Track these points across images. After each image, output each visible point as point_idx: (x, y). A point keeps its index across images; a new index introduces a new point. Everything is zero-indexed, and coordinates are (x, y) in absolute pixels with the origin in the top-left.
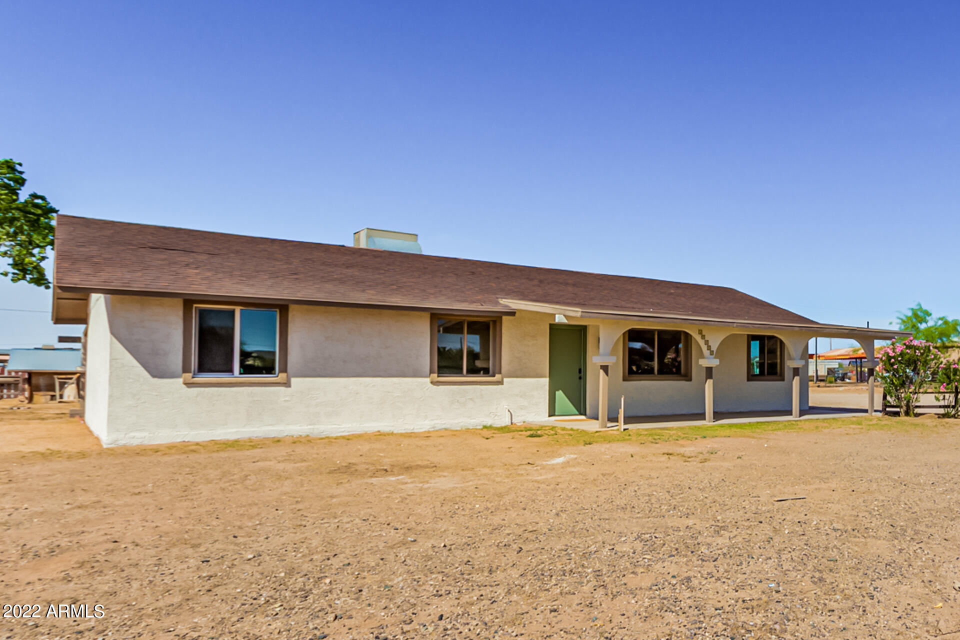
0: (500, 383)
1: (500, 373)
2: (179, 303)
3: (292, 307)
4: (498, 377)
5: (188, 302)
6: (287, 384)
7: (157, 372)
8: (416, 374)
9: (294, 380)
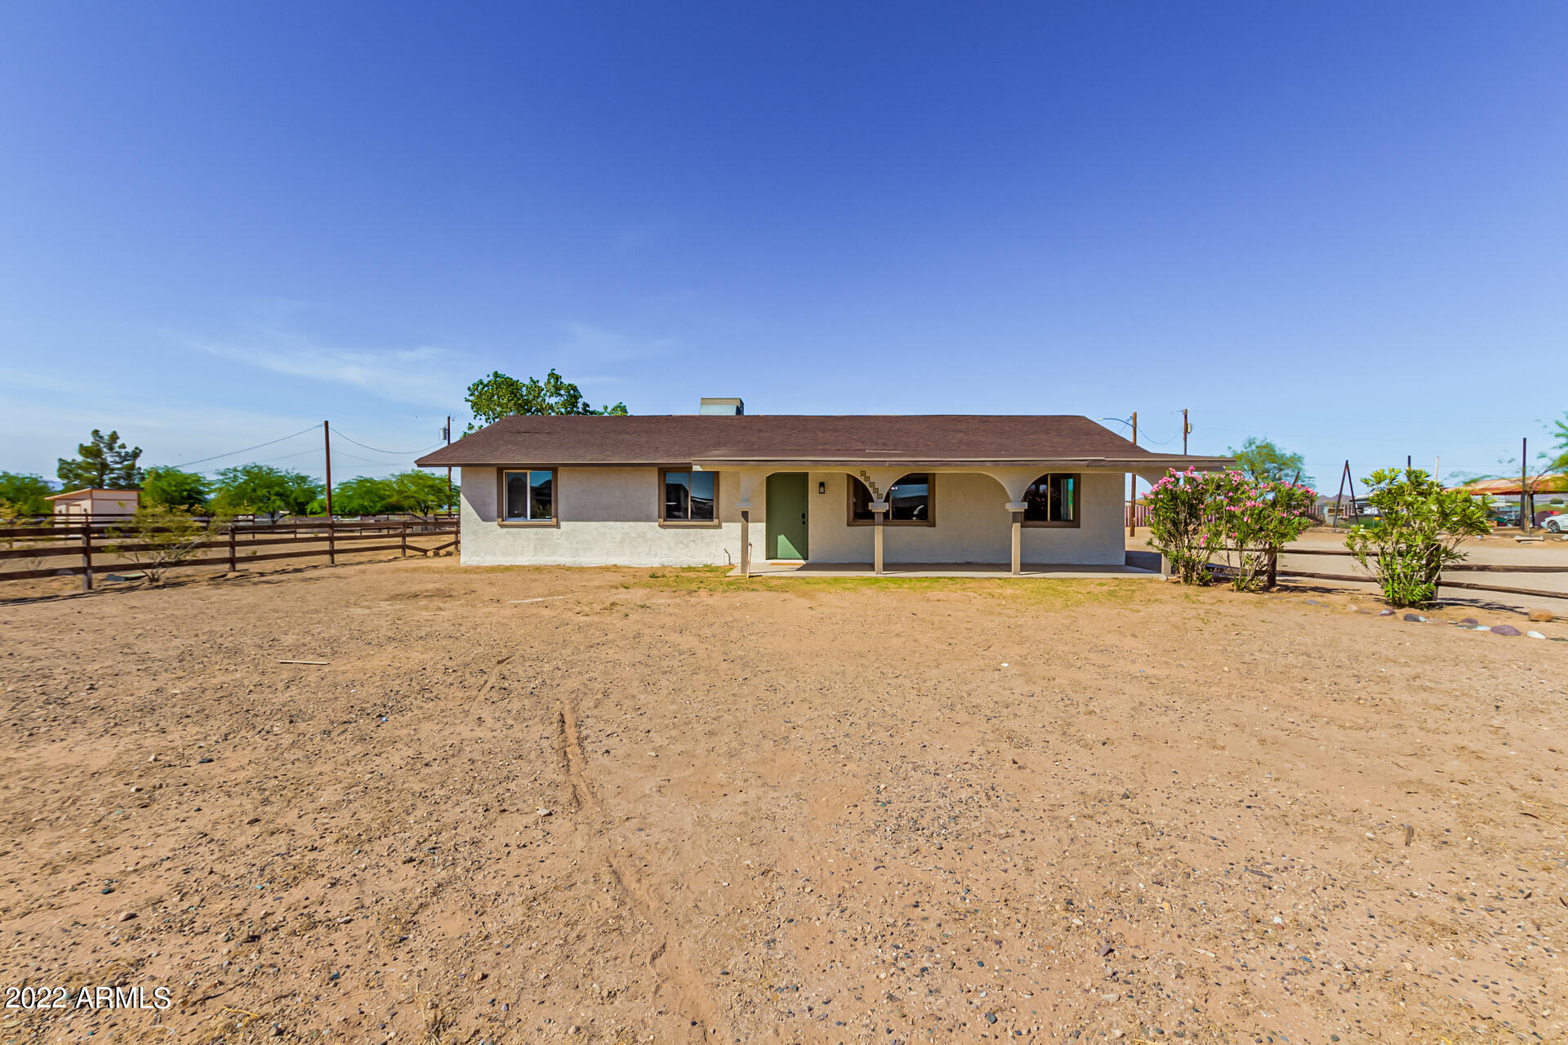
0: (719, 526)
1: (718, 518)
2: (494, 471)
3: (560, 469)
4: (716, 521)
5: (500, 469)
6: (558, 526)
7: (485, 518)
8: (648, 519)
9: (563, 524)
